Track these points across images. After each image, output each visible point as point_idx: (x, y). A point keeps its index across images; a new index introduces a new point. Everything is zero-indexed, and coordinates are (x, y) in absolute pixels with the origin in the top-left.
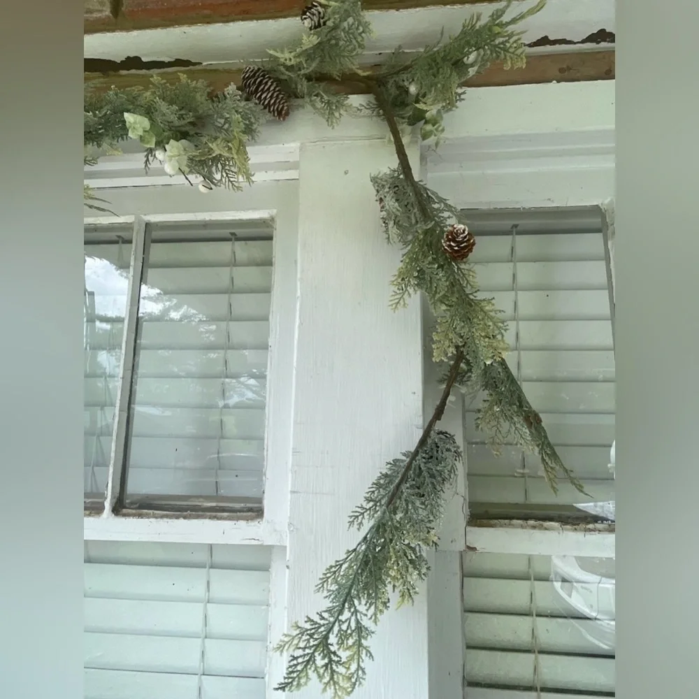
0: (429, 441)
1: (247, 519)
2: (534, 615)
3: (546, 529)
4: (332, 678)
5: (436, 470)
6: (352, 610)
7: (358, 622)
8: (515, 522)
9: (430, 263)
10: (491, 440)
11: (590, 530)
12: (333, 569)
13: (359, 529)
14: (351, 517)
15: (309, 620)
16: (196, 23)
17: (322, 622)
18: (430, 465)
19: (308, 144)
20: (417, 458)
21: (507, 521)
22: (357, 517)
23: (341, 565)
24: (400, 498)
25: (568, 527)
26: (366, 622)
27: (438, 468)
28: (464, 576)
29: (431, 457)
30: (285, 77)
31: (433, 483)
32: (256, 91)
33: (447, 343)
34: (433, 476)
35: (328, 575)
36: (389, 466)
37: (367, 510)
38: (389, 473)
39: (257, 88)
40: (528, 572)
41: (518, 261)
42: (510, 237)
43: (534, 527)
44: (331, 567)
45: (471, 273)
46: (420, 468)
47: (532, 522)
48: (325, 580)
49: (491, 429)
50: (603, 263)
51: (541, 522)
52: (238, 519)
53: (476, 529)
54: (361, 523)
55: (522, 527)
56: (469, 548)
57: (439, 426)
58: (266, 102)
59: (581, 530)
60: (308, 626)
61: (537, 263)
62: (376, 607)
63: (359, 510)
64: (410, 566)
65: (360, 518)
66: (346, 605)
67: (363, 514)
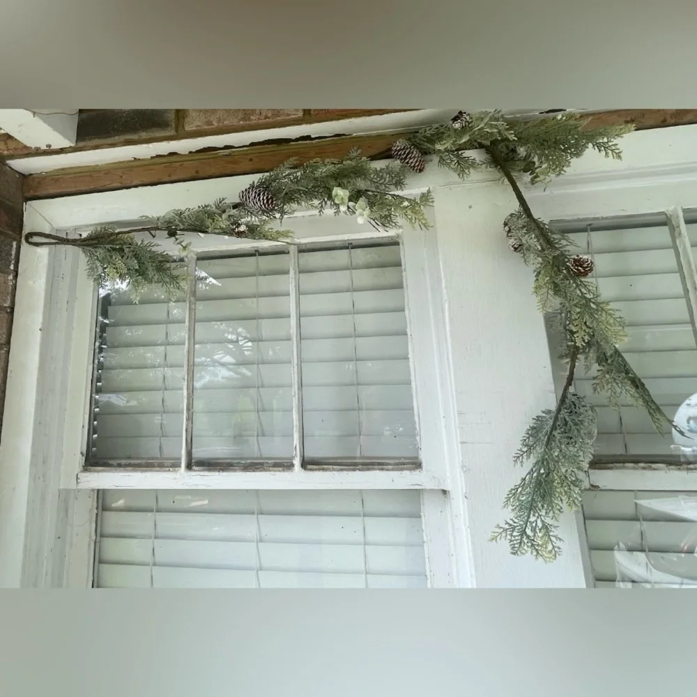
0: (567, 401)
1: (410, 469)
2: (647, 550)
3: (654, 469)
4: (538, 553)
5: (578, 420)
6: (537, 515)
7: (543, 521)
8: (627, 465)
9: (562, 280)
10: (608, 400)
11: (692, 469)
12: (513, 492)
13: (522, 466)
14: (514, 457)
15: (507, 523)
16: (361, 116)
17: (515, 525)
18: (573, 417)
19: (438, 188)
20: (561, 413)
21: (620, 465)
22: (518, 457)
23: (517, 489)
24: (554, 441)
25: (672, 467)
26: (548, 521)
27: (580, 419)
28: (585, 519)
29: (571, 412)
30: (425, 147)
31: (577, 429)
32: (405, 158)
33: (583, 333)
34: (576, 424)
35: (510, 496)
36: (534, 421)
37: (524, 452)
38: (535, 426)
39: (406, 156)
40: (637, 515)
41: (595, 253)
42: (586, 233)
43: (644, 468)
44: (512, 490)
45: (590, 284)
46: (565, 419)
47: (642, 465)
48: (508, 499)
49: (607, 391)
50: (672, 251)
51: (650, 465)
52: (402, 470)
53: (597, 471)
54: (522, 462)
55: (634, 468)
56: (592, 486)
57: (571, 389)
58: (413, 165)
59: (684, 469)
60: (507, 527)
61: (612, 254)
62: (554, 513)
63: (519, 452)
64: (572, 485)
65: (521, 458)
66: (532, 512)
67: (522, 455)
